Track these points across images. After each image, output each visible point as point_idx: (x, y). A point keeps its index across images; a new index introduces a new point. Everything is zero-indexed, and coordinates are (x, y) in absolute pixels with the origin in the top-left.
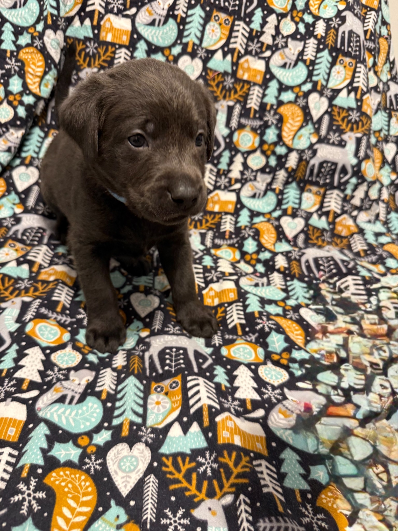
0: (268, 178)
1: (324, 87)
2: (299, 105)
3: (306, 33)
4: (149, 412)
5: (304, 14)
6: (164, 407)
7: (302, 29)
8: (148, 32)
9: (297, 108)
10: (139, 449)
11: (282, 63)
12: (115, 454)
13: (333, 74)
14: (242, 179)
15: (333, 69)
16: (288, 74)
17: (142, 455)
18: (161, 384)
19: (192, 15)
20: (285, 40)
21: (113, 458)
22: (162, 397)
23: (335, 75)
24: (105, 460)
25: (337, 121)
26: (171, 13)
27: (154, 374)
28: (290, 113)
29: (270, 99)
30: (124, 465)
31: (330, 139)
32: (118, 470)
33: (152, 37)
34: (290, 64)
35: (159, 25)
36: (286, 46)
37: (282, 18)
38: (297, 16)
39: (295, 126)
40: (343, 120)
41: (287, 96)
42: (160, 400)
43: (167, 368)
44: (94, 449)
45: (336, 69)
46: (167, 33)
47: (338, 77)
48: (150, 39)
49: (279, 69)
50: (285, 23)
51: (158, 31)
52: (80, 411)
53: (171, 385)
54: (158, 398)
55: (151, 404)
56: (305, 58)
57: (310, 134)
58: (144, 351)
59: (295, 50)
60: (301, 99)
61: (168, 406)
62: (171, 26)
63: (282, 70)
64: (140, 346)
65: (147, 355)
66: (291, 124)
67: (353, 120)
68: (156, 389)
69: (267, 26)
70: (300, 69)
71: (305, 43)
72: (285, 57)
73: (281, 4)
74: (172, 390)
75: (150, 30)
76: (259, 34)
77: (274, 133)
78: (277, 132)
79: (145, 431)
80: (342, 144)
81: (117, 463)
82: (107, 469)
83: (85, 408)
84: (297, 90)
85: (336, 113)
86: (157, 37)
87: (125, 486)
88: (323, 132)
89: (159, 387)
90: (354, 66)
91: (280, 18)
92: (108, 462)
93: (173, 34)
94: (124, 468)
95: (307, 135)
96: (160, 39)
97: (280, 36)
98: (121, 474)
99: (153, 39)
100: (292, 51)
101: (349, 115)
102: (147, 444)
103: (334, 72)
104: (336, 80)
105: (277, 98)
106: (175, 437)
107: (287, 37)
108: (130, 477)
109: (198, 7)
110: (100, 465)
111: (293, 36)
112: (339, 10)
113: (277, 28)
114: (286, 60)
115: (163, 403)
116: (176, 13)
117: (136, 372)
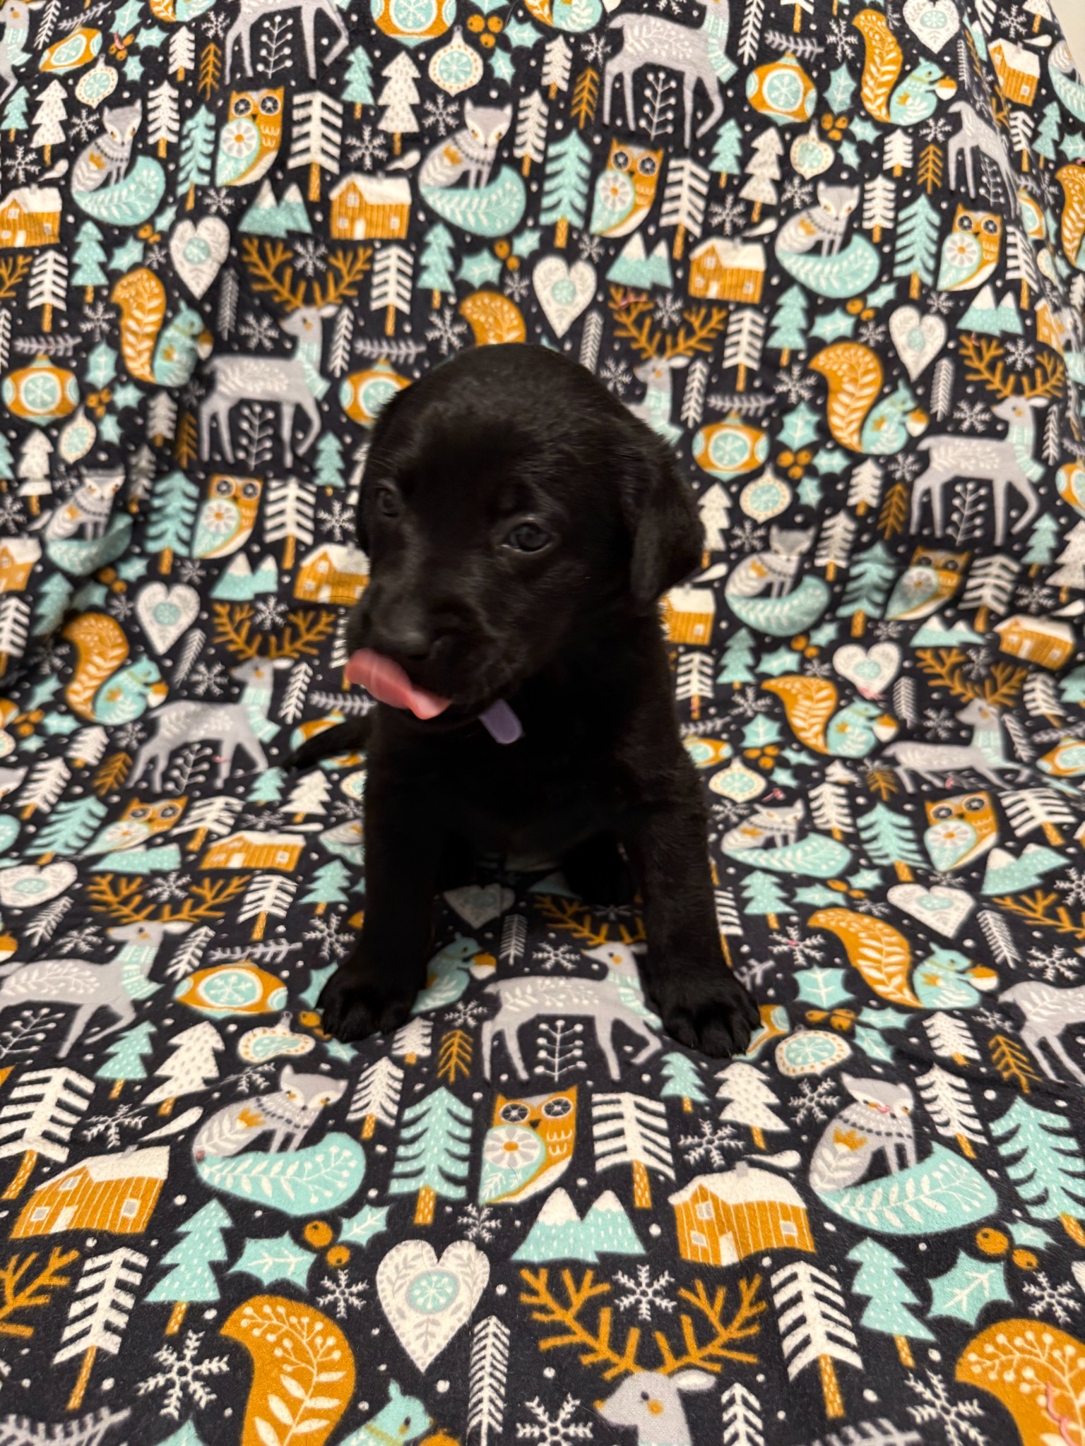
0: (803, 541)
1: (928, 290)
2: (866, 343)
3: (860, 165)
4: (486, 1169)
5: (850, 121)
6: (526, 1157)
7: (850, 156)
8: (452, 205)
9: (861, 352)
10: (459, 1257)
11: (809, 242)
12: (397, 1267)
13: (947, 255)
14: (729, 550)
15: (948, 244)
16: (827, 269)
17: (467, 1270)
18: (522, 1102)
19: (558, 157)
20: (809, 188)
21: (394, 1277)
22: (521, 1131)
23: (954, 258)
24: (372, 1283)
25: (977, 371)
26: (505, 155)
27: (504, 1077)
28: (845, 367)
29: (788, 338)
30: (422, 1295)
31: (961, 421)
32: (406, 1308)
33: (464, 214)
34: (832, 243)
35: (477, 184)
36: (815, 202)
37: (793, 137)
38: (834, 127)
39: (861, 398)
40: (992, 367)
41: (833, 325)
42: (515, 1140)
43: (540, 1070)
44: (345, 1255)
45: (954, 242)
46: (498, 203)
47: (962, 262)
48: (458, 220)
49: (802, 259)
50: (805, 148)
51: (476, 200)
52: (308, 1166)
53: (549, 1107)
54: (511, 1134)
55: (494, 1149)
56: (867, 225)
57: (906, 413)
59: (839, 208)
60: (871, 326)
61: (537, 1154)
62: (508, 186)
63: (812, 260)
64: (471, 1004)
65: (488, 1029)
66: (852, 395)
67: (1019, 366)
68: (506, 1114)
69: (756, 159)
70: (860, 252)
71: (863, 191)
72: (814, 228)
73: (788, 103)
75: (457, 199)
76: (736, 182)
77: (808, 422)
78: (815, 419)
79: (474, 1213)
80: (996, 430)
81: (404, 1289)
82: (379, 1305)
83: (319, 1158)
84: (855, 307)
85: (971, 352)
86: (475, 214)
87: (426, 1346)
88: (941, 404)
89: (514, 1107)
90: (999, 230)
91: (788, 137)
92: (379, 1287)
93: (515, 205)
94: (420, 1301)
95: (898, 418)
96: (482, 217)
97: (797, 181)
98: (414, 1317)
99: (465, 219)
100: (833, 212)
101: (1008, 353)
102: (480, 1245)
103: (951, 250)
104: (959, 270)
105: (805, 332)
106: (555, 1226)
107: (815, 180)
108: (436, 1323)
109: (574, 138)
110: (360, 1295)
111: (832, 176)
112: (940, 100)
113: (784, 161)
114: (820, 235)
115: (525, 1146)
116: (518, 153)
117: (452, 1078)
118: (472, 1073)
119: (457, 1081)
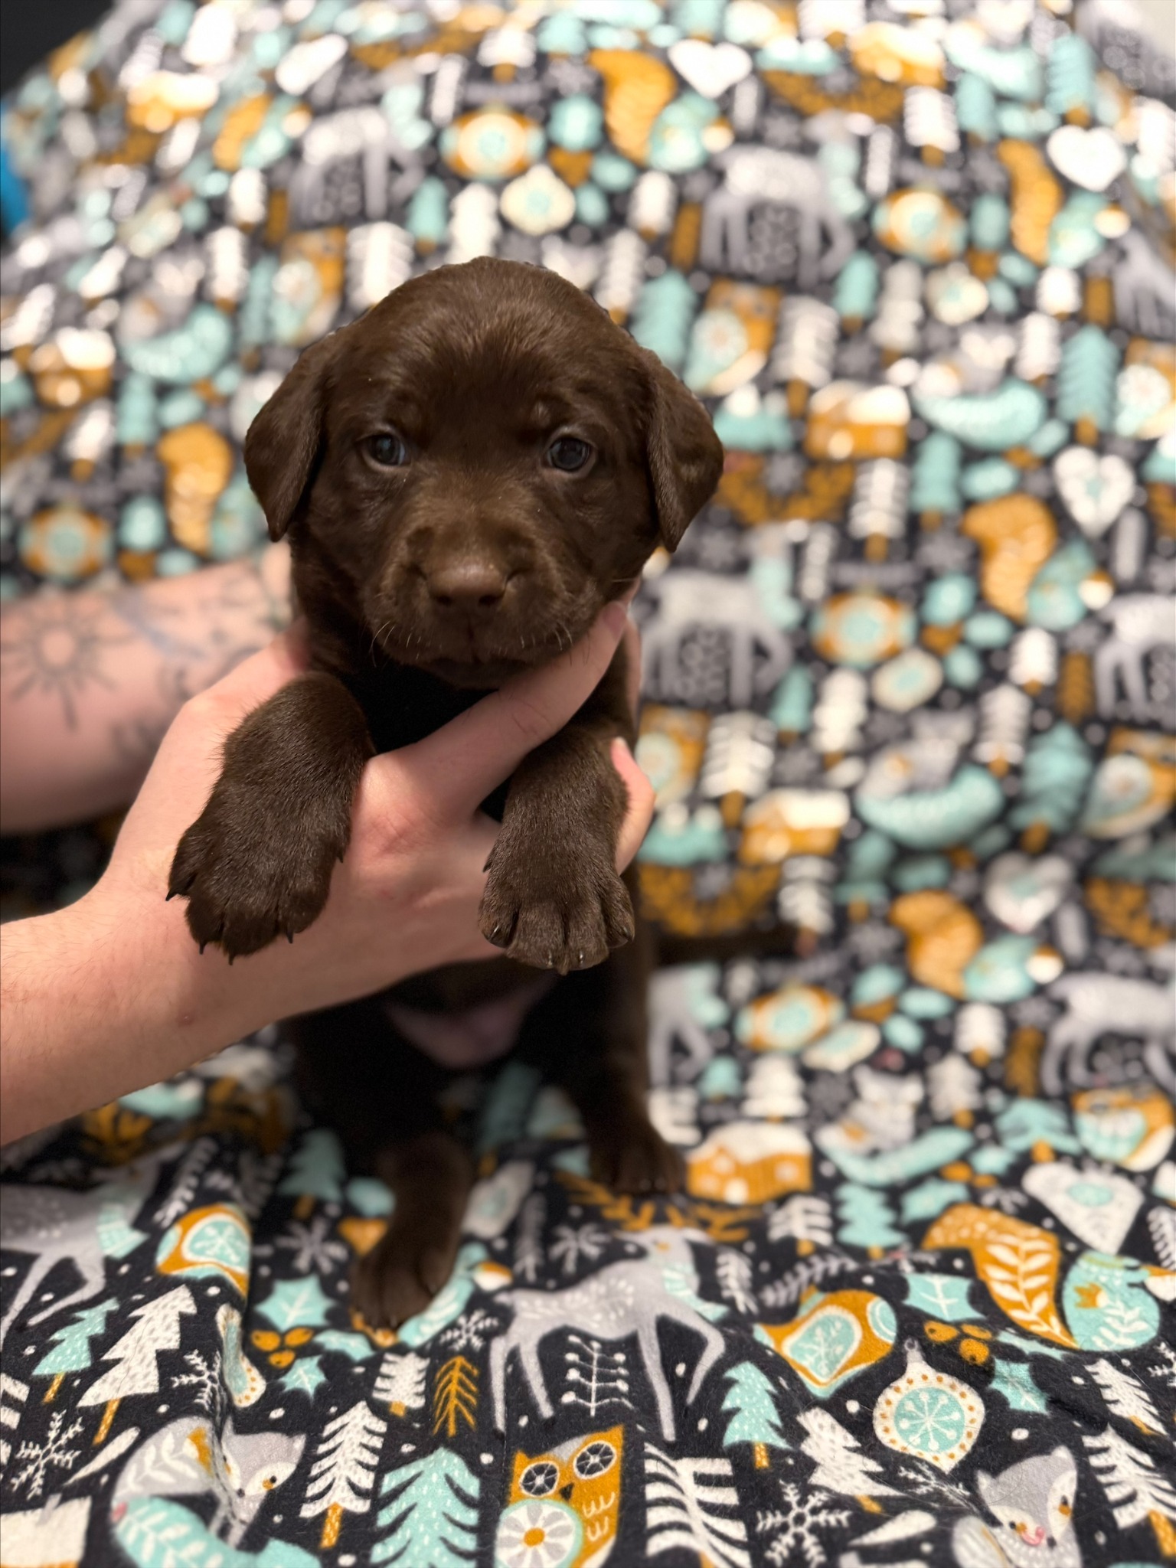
0: (960, 729)
6: (556, 1550)
7: (1004, 299)
18: (547, 1460)
22: (548, 1509)
27: (524, 1421)
29: (934, 495)
41: (990, 480)
43: (569, 1398)
49: (950, 404)
50: (950, 287)
53: (583, 1458)
54: (533, 1516)
55: (510, 1542)
58: (487, 1336)
61: (570, 1542)
64: (476, 1317)
65: (499, 1350)
68: (528, 1482)
70: (1015, 400)
74: (584, 1477)
78: (967, 586)
84: (1017, 458)
88: (1127, 567)
89: (539, 1469)
91: (928, 273)
97: (940, 328)
103: (1128, 390)
105: (956, 487)
107: (960, 325)
113: (924, 300)
115: (553, 1532)
117: (452, 1430)
118: (479, 1423)
119: (458, 1435)
